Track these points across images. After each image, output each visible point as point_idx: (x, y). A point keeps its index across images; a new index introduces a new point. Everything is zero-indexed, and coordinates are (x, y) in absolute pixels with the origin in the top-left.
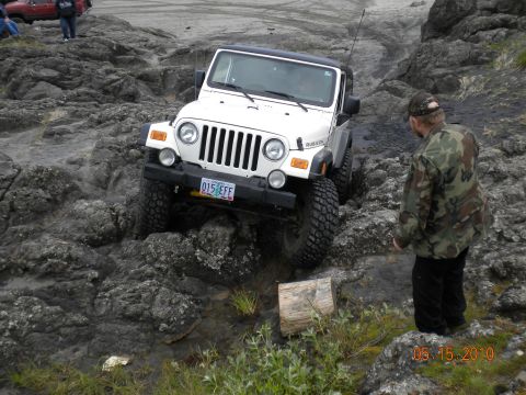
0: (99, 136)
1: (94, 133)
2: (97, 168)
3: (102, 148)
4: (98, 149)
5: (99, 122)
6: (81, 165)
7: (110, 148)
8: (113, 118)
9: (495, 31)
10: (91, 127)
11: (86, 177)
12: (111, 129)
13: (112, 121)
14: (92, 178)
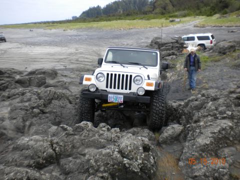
0: (10, 105)
1: (7, 103)
2: (15, 121)
3: (15, 110)
4: (12, 111)
5: (9, 97)
6: (3, 121)
7: (21, 109)
8: (18, 94)
9: (171, 56)
10: (4, 100)
11: (8, 127)
12: (18, 100)
13: (17, 96)
14: (13, 127)
